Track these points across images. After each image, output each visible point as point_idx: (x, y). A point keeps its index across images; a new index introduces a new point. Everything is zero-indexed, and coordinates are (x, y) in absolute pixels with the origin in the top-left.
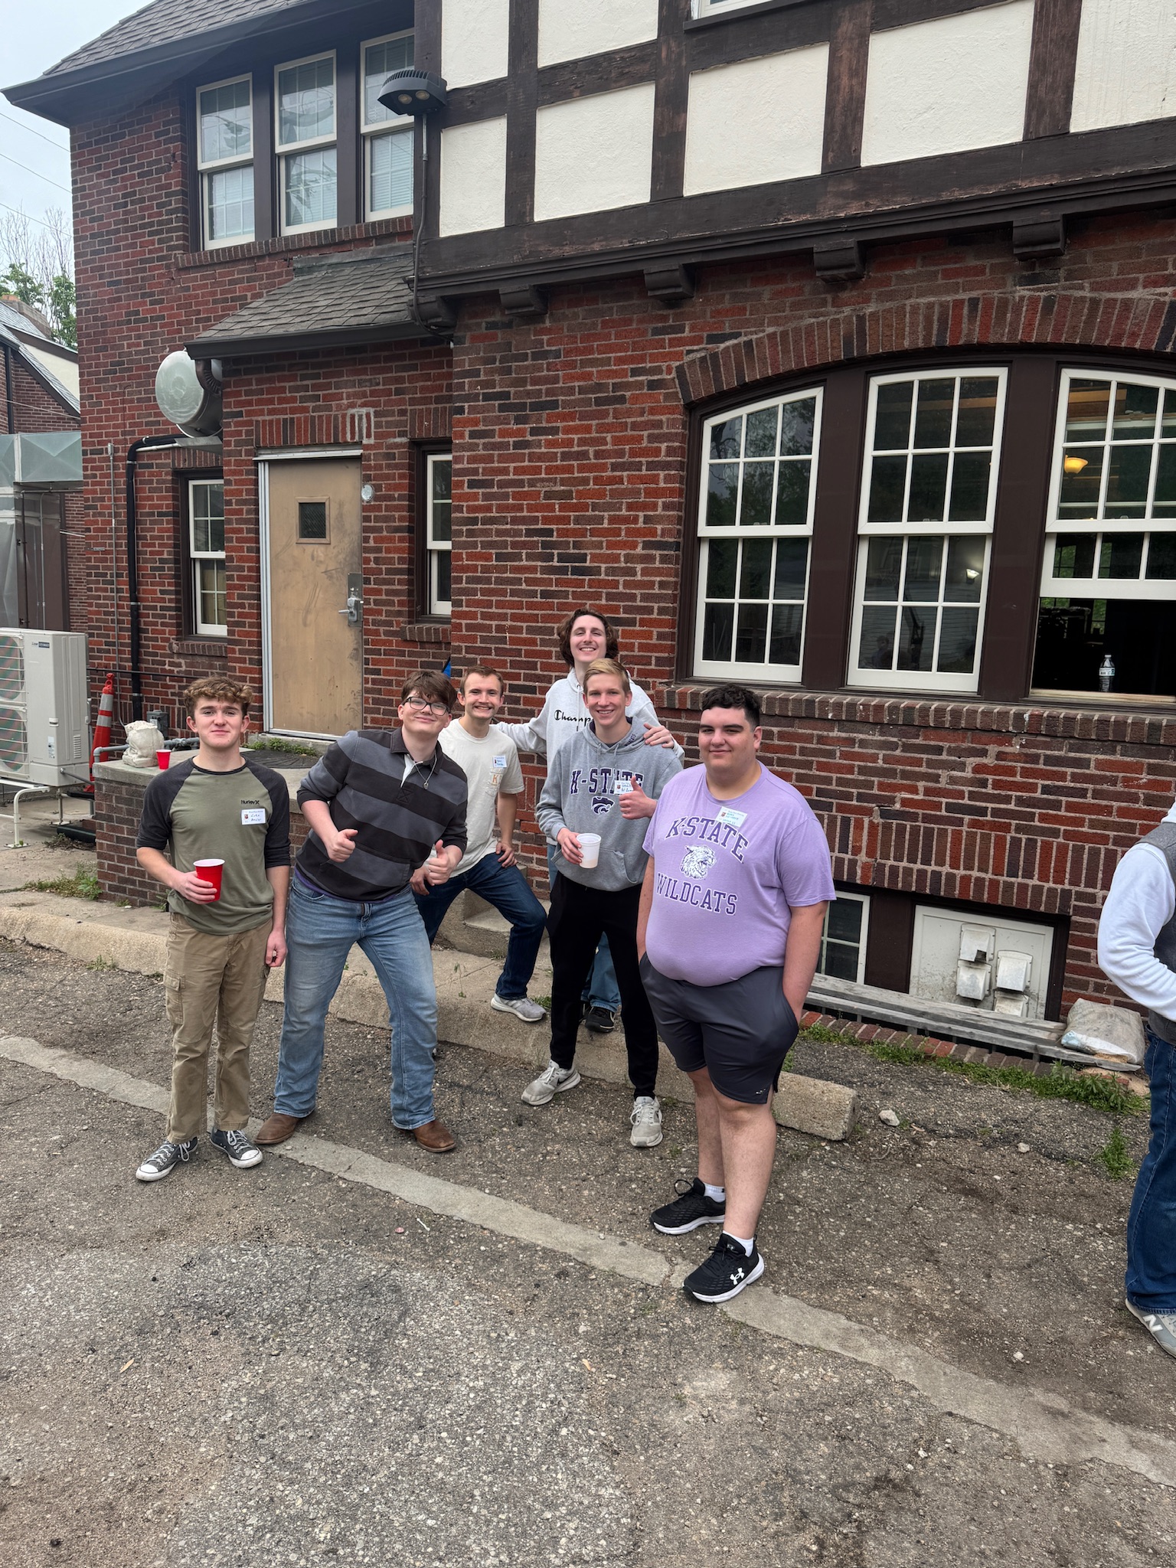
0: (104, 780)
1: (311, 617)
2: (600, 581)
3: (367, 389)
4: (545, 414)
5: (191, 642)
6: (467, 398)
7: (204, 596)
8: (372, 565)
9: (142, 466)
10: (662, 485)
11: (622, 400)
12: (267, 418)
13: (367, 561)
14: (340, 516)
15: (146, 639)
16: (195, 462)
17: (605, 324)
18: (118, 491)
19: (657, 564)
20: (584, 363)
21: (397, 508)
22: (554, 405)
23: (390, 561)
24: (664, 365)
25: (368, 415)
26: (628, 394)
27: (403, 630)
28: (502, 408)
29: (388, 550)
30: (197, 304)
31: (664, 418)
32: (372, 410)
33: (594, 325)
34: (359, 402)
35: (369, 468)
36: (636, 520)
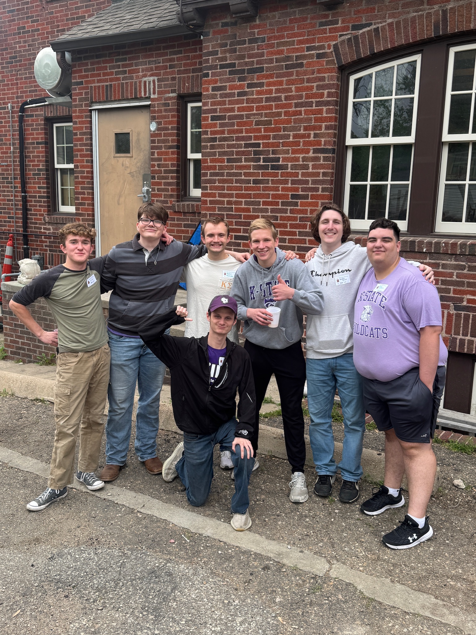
0: (7, 292)
1: (122, 200)
2: (287, 173)
3: (154, 66)
4: (256, 75)
5: (55, 216)
6: (211, 68)
7: (62, 189)
8: (156, 168)
9: (27, 116)
10: (325, 115)
11: (301, 65)
12: (97, 85)
13: (153, 166)
14: (138, 140)
15: (31, 214)
16: (57, 113)
17: (291, 21)
18: (14, 131)
19: (322, 162)
20: (279, 45)
21: (170, 135)
22: (261, 70)
23: (167, 166)
24: (326, 44)
25: (154, 81)
26: (305, 62)
27: (174, 205)
28: (231, 73)
29: (165, 160)
31: (326, 75)
32: (156, 78)
33: (285, 22)
34: (149, 73)
35: (154, 112)
36: (309, 136)
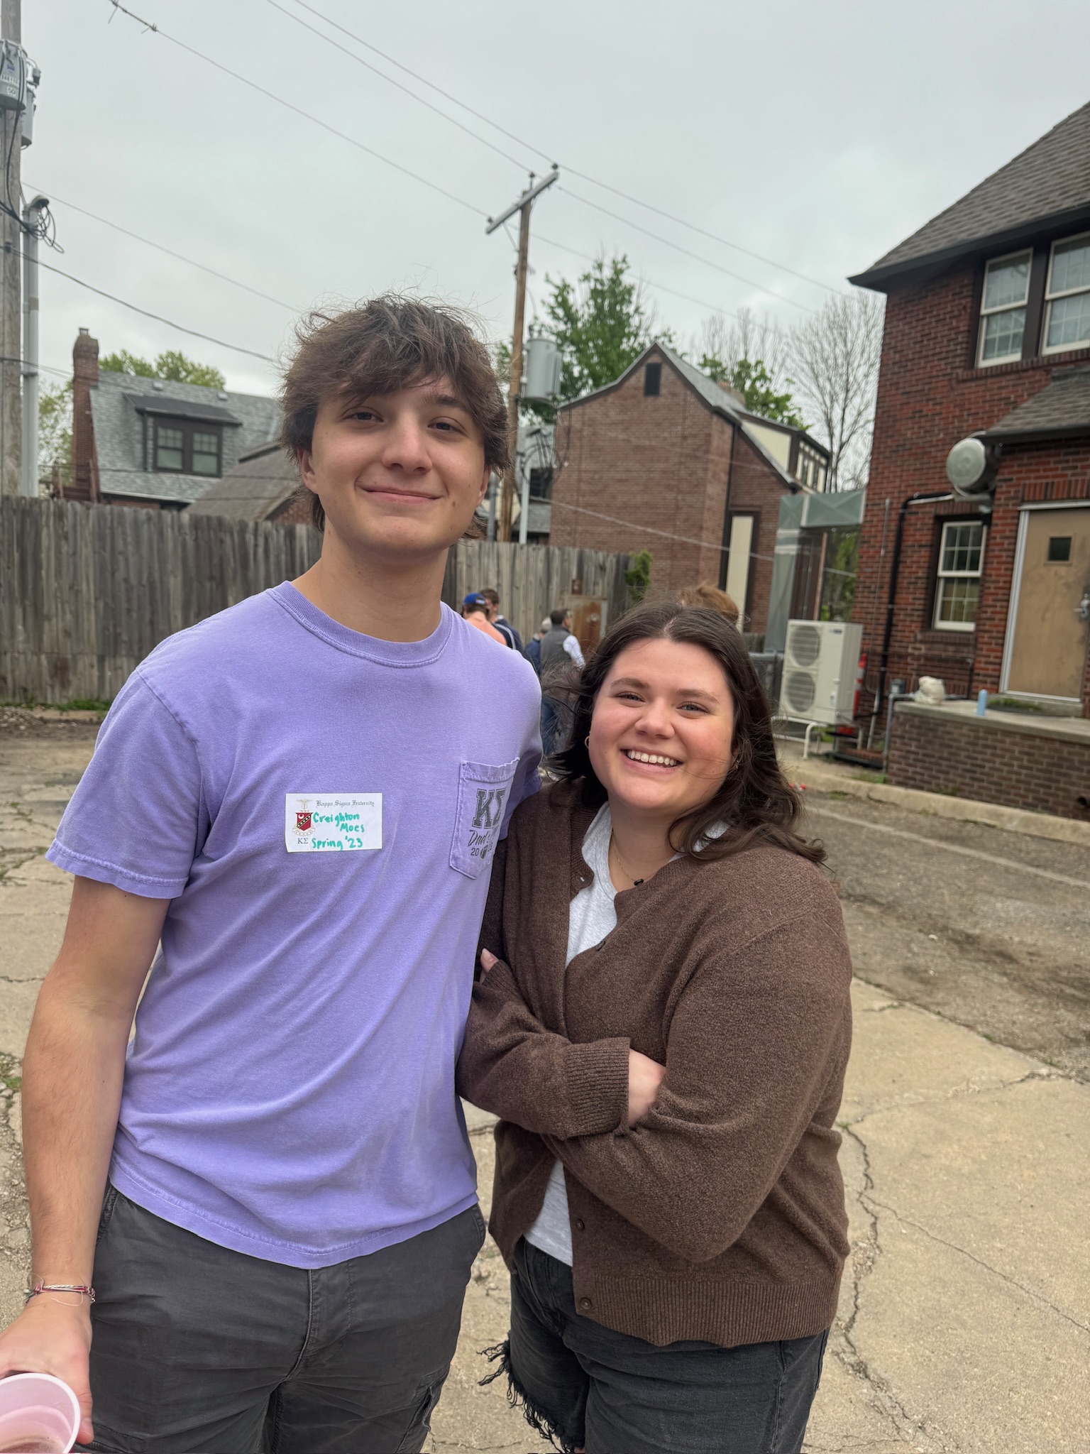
1: (1048, 615)
5: (930, 634)
7: (944, 603)
9: (911, 513)
12: (1033, 481)
14: (1083, 546)
15: (897, 631)
16: (957, 510)
18: (889, 531)
30: (969, 404)
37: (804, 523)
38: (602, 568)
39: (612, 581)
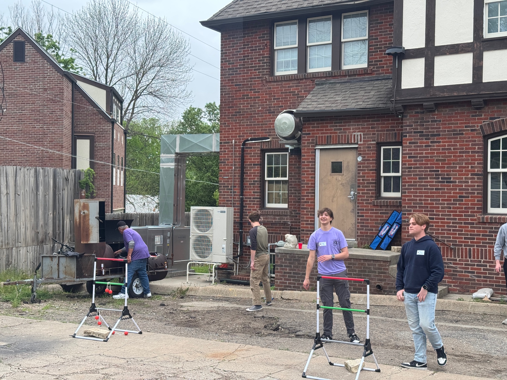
0: (280, 253)
1: (335, 199)
2: (456, 185)
3: (361, 127)
4: (436, 138)
5: (264, 210)
6: (408, 133)
7: (269, 193)
8: (361, 181)
9: (246, 148)
10: (476, 158)
11: (462, 134)
12: (321, 135)
13: (359, 180)
14: (348, 166)
16: (271, 146)
17: (456, 113)
18: (236, 157)
19: (476, 180)
20: (449, 124)
21: (371, 163)
22: (439, 135)
23: (369, 180)
24: (476, 125)
25: (361, 135)
26: (464, 133)
27: (374, 202)
28: (420, 136)
29: (367, 177)
30: (274, 93)
31: (476, 139)
32: (362, 133)
33: (452, 114)
34: (357, 131)
35: (361, 151)
36: (468, 167)
37: (177, 150)
38: (67, 179)
39: (73, 188)
